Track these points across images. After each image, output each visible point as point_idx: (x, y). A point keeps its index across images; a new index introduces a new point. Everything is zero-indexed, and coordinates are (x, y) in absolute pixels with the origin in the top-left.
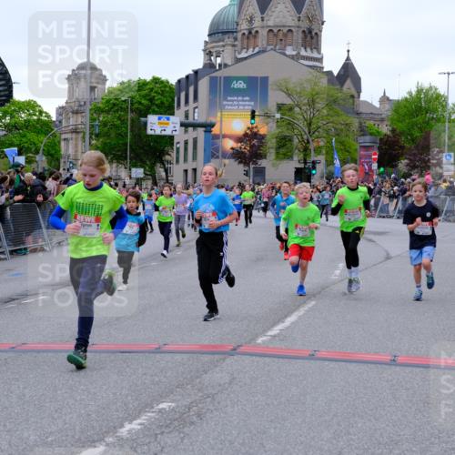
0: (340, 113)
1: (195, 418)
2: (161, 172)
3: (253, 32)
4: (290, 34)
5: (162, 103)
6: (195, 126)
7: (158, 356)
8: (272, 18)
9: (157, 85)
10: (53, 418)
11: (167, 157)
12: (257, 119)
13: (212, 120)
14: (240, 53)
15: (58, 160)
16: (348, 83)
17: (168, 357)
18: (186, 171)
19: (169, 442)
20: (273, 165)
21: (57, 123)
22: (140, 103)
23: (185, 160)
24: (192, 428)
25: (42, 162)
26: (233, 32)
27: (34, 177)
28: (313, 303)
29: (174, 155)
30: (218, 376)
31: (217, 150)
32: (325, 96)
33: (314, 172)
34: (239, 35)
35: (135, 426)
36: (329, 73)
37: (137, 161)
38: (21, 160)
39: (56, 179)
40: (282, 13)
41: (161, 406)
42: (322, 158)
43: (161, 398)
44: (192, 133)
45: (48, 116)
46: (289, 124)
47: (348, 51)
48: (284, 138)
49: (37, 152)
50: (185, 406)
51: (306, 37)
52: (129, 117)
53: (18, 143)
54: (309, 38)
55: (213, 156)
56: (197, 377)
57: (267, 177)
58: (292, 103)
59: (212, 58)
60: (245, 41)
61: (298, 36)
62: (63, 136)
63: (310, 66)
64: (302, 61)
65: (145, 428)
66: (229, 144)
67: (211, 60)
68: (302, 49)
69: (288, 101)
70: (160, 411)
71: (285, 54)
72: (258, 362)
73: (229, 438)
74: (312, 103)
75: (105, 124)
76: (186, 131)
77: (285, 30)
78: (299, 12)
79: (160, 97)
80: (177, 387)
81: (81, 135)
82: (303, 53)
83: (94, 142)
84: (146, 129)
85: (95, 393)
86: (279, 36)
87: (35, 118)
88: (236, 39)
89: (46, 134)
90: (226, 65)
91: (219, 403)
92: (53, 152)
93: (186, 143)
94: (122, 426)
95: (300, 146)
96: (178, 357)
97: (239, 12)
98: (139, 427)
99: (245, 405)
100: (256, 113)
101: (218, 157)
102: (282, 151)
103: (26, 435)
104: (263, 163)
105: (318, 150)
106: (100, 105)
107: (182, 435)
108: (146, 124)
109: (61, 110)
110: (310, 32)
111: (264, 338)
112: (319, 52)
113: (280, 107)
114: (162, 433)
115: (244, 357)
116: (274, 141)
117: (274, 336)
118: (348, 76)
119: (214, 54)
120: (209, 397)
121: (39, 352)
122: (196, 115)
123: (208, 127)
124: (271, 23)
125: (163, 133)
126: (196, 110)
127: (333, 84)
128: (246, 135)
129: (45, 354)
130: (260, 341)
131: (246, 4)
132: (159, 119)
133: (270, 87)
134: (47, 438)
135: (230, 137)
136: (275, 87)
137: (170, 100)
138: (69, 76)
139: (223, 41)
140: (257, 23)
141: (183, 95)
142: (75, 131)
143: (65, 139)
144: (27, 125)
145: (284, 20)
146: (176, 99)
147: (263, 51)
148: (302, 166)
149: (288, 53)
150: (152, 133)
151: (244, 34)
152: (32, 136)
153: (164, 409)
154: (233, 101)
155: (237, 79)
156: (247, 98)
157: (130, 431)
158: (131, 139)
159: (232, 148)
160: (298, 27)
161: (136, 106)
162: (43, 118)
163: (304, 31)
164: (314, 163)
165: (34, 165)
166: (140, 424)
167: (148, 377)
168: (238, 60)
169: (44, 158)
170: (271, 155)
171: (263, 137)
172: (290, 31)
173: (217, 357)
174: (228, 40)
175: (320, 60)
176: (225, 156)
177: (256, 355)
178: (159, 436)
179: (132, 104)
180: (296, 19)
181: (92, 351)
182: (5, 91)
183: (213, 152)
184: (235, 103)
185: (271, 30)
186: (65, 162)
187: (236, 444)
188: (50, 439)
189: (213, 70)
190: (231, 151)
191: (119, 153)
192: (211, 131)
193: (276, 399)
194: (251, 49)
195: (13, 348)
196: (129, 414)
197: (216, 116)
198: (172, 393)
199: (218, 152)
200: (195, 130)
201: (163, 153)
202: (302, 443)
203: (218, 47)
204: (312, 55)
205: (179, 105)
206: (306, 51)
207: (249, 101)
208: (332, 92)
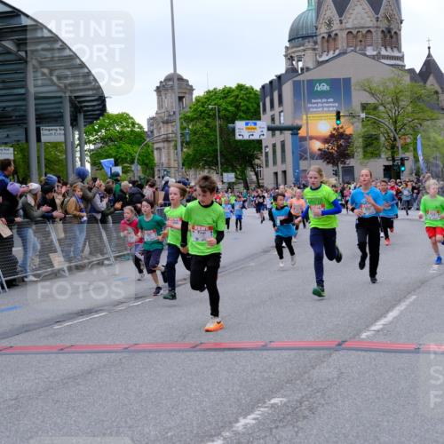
0: (425, 109)
1: (307, 413)
2: (251, 175)
3: (333, 35)
4: (369, 35)
5: (248, 109)
6: (282, 129)
7: (265, 353)
8: (351, 20)
9: (242, 92)
10: (170, 414)
11: (257, 161)
12: (342, 119)
13: (298, 122)
14: (321, 56)
15: (153, 169)
16: (431, 80)
17: (275, 354)
18: (276, 174)
19: (284, 435)
20: (361, 164)
21: (149, 133)
22: (226, 110)
23: (275, 163)
24: (305, 421)
25: (137, 171)
26: (312, 37)
28: (414, 297)
29: (263, 158)
30: (326, 371)
31: (305, 151)
32: (408, 93)
33: (403, 169)
34: (319, 39)
35: (250, 420)
36: (412, 71)
37: (228, 166)
39: (152, 186)
40: (360, 14)
41: (273, 401)
42: (409, 155)
43: (273, 392)
44: (279, 137)
45: (141, 127)
46: (375, 123)
47: (429, 48)
48: (371, 136)
49: (132, 162)
50: (297, 401)
51: (385, 37)
52: (217, 124)
53: (114, 154)
54: (388, 38)
55: (301, 158)
56: (305, 373)
57: (356, 176)
58: (376, 102)
59: (294, 63)
60: (325, 44)
61: (377, 36)
62: (156, 146)
63: (392, 65)
64: (383, 61)
65: (260, 423)
66: (317, 146)
67: (293, 65)
68: (383, 49)
69: (372, 101)
70: (273, 406)
71: (365, 55)
72: (364, 357)
73: (344, 431)
74: (396, 101)
75: (195, 133)
76: (273, 135)
77: (364, 31)
78: (377, 12)
79: (246, 103)
80: (286, 383)
81: (173, 144)
82: (383, 52)
83: (185, 150)
84: (234, 135)
85: (208, 390)
86: (359, 38)
87: (129, 129)
88: (316, 43)
89: (140, 145)
90: (308, 69)
91: (329, 397)
92: (147, 161)
93: (274, 146)
94: (237, 421)
95: (387, 144)
96: (285, 354)
97: (317, 17)
98: (254, 422)
99: (355, 399)
100: (341, 114)
101: (306, 159)
102: (370, 149)
103: (147, 430)
104: (351, 162)
105: (405, 147)
106: (189, 114)
107: (296, 429)
108: (234, 130)
109: (152, 121)
110: (389, 32)
111: (368, 333)
112: (399, 50)
113: (364, 107)
114: (277, 427)
115: (350, 352)
116: (361, 140)
117: (378, 331)
118: (430, 73)
119: (296, 59)
120: (318, 392)
121: (150, 351)
122: (282, 118)
123: (295, 130)
124: (349, 26)
125: (252, 138)
126: (282, 114)
127: (416, 81)
128: (332, 136)
129: (157, 354)
130: (364, 335)
131: (324, 7)
132: (247, 124)
133: (353, 88)
134: (167, 433)
135: (317, 138)
136: (357, 88)
137: (256, 106)
138: (158, 88)
139: (303, 45)
140: (336, 26)
141: (268, 100)
142: (167, 140)
143: (157, 149)
144: (122, 136)
145: (363, 22)
146: (261, 104)
147: (343, 53)
148: (391, 163)
149: (368, 53)
150: (240, 138)
151: (323, 37)
152: (127, 147)
153: (276, 404)
154: (317, 103)
155: (320, 81)
156: (331, 100)
157: (245, 426)
158: (221, 145)
159: (319, 150)
160: (377, 27)
161: (223, 113)
162: (137, 130)
163: (383, 31)
164: (402, 160)
165: (130, 175)
166: (254, 419)
167: (258, 374)
168: (320, 64)
169: (139, 167)
170: (359, 153)
171: (349, 137)
172: (369, 31)
173: (322, 352)
174: (309, 44)
175: (401, 58)
176: (313, 157)
177: (362, 350)
178: (274, 431)
179: (219, 112)
180: (374, 20)
181: (201, 350)
182: (99, 105)
183: (302, 154)
184: (320, 105)
185: (351, 32)
186: (159, 170)
187: (350, 437)
188: (169, 434)
189: (296, 74)
190: (320, 152)
191: (210, 159)
192: (298, 134)
193: (386, 393)
194: (331, 52)
195: (126, 348)
196: (243, 410)
197: (302, 119)
198: (282, 388)
199: (306, 153)
200: (281, 133)
201: (253, 157)
202: (416, 436)
203: (299, 51)
204: (393, 54)
205: (265, 110)
206: (386, 50)
207: (333, 102)
208: (416, 89)
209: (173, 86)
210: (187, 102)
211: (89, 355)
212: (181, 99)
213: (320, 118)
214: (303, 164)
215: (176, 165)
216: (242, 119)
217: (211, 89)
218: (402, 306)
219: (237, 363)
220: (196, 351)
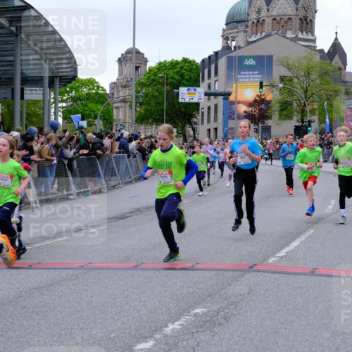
0: (331, 82)
1: (222, 321)
2: (189, 131)
3: (261, 20)
4: (289, 21)
5: (190, 78)
6: (216, 95)
7: (192, 272)
8: (276, 9)
9: (186, 64)
10: (114, 319)
11: (194, 120)
12: (264, 88)
13: (229, 90)
14: (250, 37)
15: (111, 123)
16: (337, 58)
17: (200, 273)
18: (209, 130)
19: (203, 338)
20: (277, 124)
21: (110, 95)
22: (173, 78)
23: (209, 121)
24: (220, 327)
25: (99, 125)
26: (244, 21)
27: (94, 136)
28: (312, 231)
29: (200, 117)
30: (240, 287)
32: (318, 69)
33: (309, 129)
34: (250, 24)
35: (176, 326)
36: (321, 51)
37: (172, 123)
38: (84, 124)
39: (110, 138)
40: (283, 5)
41: (196, 311)
42: (315, 118)
43: (196, 304)
44: (213, 101)
45: (103, 90)
46: (289, 91)
47: (336, 33)
48: (286, 103)
49: (95, 118)
50: (215, 311)
51: (302, 23)
52: (165, 89)
53: (81, 111)
54: (305, 24)
55: (230, 118)
56: (223, 289)
57: (272, 134)
58: (292, 75)
59: (229, 42)
60: (255, 28)
61: (296, 23)
62: (115, 105)
63: (306, 46)
64: (299, 42)
65: (184, 328)
66: (243, 109)
67: (228, 43)
68: (300, 33)
69: (288, 74)
70: (195, 315)
71: (286, 37)
72: (270, 277)
73: (250, 336)
74: (308, 75)
75: (146, 95)
76: (209, 99)
77: (286, 18)
78: (297, 4)
79: (188, 73)
80: (208, 297)
81: (129, 104)
82: (300, 35)
83: (138, 109)
84: (178, 98)
85: (145, 301)
86: (281, 23)
88: (247, 27)
89: (102, 104)
90: (239, 47)
91: (240, 309)
92: (108, 117)
93: (209, 108)
94: (166, 326)
95: (298, 108)
96: (207, 273)
97: (250, 6)
98: (180, 327)
99: (261, 311)
100: (264, 84)
101: (234, 119)
102: (284, 113)
103: (94, 332)
104: (269, 123)
105: (313, 112)
106: (143, 81)
107: (213, 334)
108: (178, 94)
109: (113, 85)
110: (306, 19)
111: (274, 259)
112: (313, 34)
113: (282, 79)
114: (198, 332)
115: (258, 274)
116: (278, 105)
117: (282, 257)
118: (336, 53)
119: (230, 39)
120: (232, 304)
121: (101, 269)
122: (217, 86)
123: (226, 95)
124: (274, 13)
125: (192, 101)
126: (217, 83)
127: (324, 60)
128: (255, 101)
129: (106, 271)
130: (271, 261)
132: (188, 90)
133: (274, 63)
134: (110, 334)
135: (243, 103)
136: (278, 63)
137: (197, 75)
138: (119, 59)
139: (237, 28)
140: (264, 14)
141: (206, 71)
142: (124, 101)
143: (116, 107)
144: (88, 97)
145: (285, 11)
146: (201, 74)
147: (268, 35)
148: (300, 124)
149: (288, 36)
150: (183, 101)
151: (253, 22)
152: (91, 105)
153: (198, 313)
154: (245, 75)
155: (248, 57)
156: (257, 72)
157: (172, 330)
158: (167, 106)
159: (245, 112)
160: (296, 15)
161: (170, 80)
162: (101, 92)
163: (301, 19)
164: (310, 122)
165: (93, 128)
166: (180, 325)
167: (185, 289)
168: (249, 43)
169: (101, 122)
170: (276, 116)
171: (269, 102)
172: (290, 18)
173: (238, 273)
174: (241, 27)
175: (314, 41)
176: (239, 117)
177: (268, 272)
178: (195, 334)
179: (167, 79)
180: (294, 9)
181: (141, 269)
182: (72, 71)
183: (230, 115)
184: (247, 76)
185: (275, 19)
186: (116, 125)
187: (255, 340)
188: (112, 336)
189: (230, 51)
190: (244, 114)
191: (158, 117)
192: (228, 99)
193: (285, 306)
194: (259, 34)
195: (82, 266)
196: (172, 317)
197: (232, 87)
198: (204, 301)
199: (234, 114)
200: (215, 98)
201: (191, 116)
202: (307, 340)
203: (233, 33)
204: (307, 37)
205: (203, 79)
206: (303, 34)
207: (258, 75)
208: (324, 66)
209: (132, 58)
210: (142, 71)
211: (52, 271)
212: (137, 68)
213: (247, 87)
214: (231, 124)
215: (131, 121)
216: (185, 85)
217: (162, 61)
218: (303, 238)
219: (169, 280)
220: (137, 270)
